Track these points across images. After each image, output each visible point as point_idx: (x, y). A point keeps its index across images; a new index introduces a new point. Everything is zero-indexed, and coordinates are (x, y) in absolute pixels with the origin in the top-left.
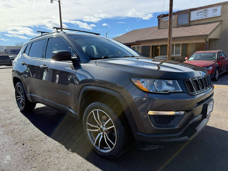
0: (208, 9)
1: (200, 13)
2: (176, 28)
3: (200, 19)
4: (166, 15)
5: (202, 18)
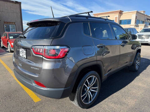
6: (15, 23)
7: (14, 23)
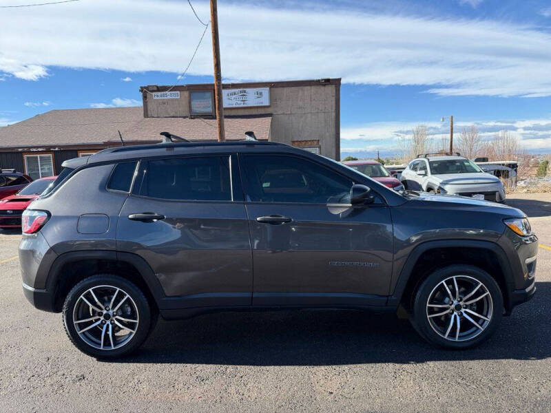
0: (247, 90)
1: (234, 96)
2: (188, 119)
3: (234, 106)
4: (162, 87)
5: (237, 106)
6: (320, 143)
7: (315, 143)
